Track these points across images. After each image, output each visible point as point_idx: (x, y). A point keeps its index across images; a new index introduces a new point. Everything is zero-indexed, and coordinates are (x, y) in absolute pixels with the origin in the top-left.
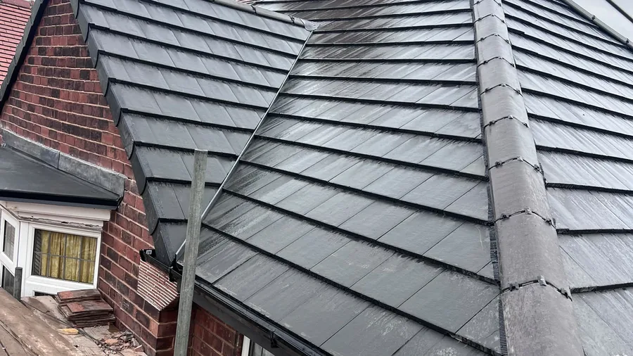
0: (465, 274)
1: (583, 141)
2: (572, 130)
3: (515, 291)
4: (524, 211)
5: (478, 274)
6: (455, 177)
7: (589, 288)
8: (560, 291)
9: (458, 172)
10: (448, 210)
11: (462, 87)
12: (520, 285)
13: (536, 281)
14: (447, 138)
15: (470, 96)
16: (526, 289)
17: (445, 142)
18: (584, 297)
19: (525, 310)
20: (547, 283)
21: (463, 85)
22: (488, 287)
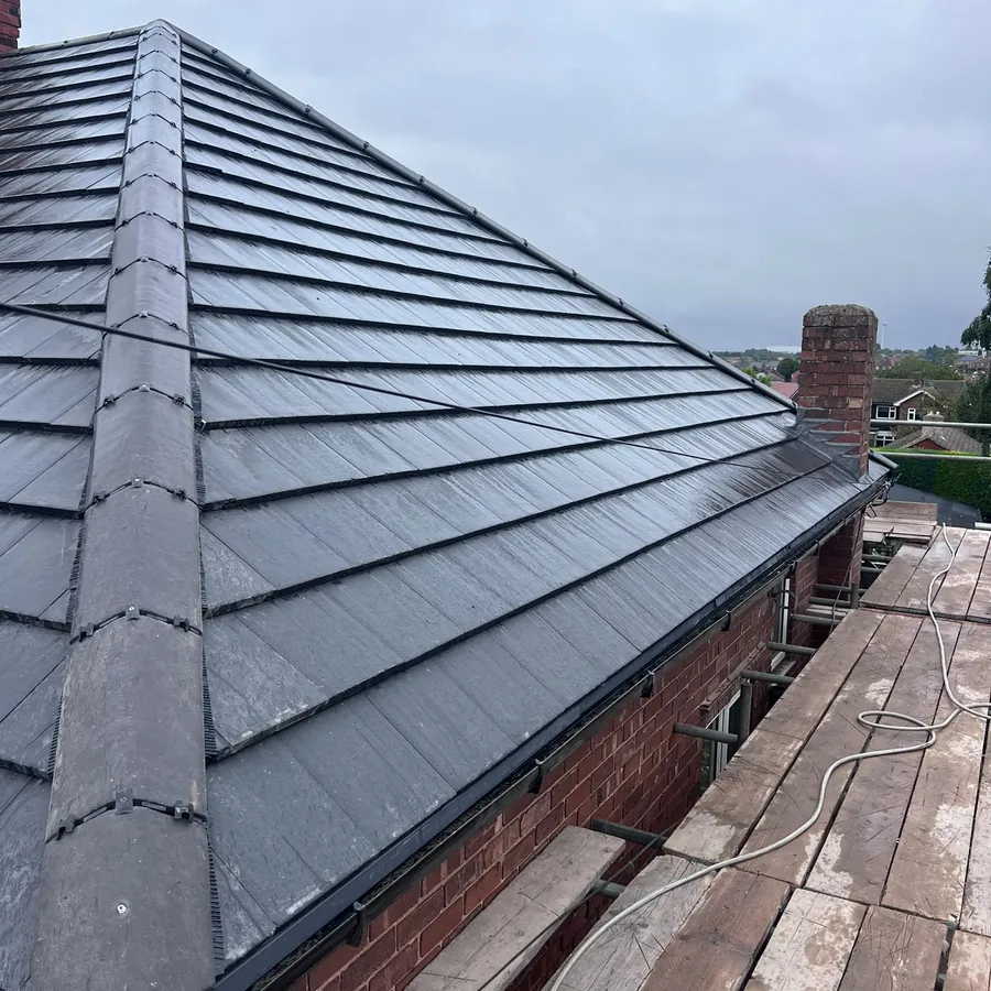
0: (24, 623)
1: (307, 343)
2: (288, 326)
3: (87, 642)
4: (130, 484)
5: (40, 618)
6: (44, 435)
7: (254, 598)
8: (170, 621)
9: (48, 425)
10: (15, 500)
11: (89, 269)
12: (96, 628)
13: (122, 615)
14: (46, 364)
15: (96, 284)
16: (103, 634)
17: (42, 371)
18: (246, 616)
19: (94, 675)
20: (143, 613)
21: (91, 264)
22: (56, 641)
